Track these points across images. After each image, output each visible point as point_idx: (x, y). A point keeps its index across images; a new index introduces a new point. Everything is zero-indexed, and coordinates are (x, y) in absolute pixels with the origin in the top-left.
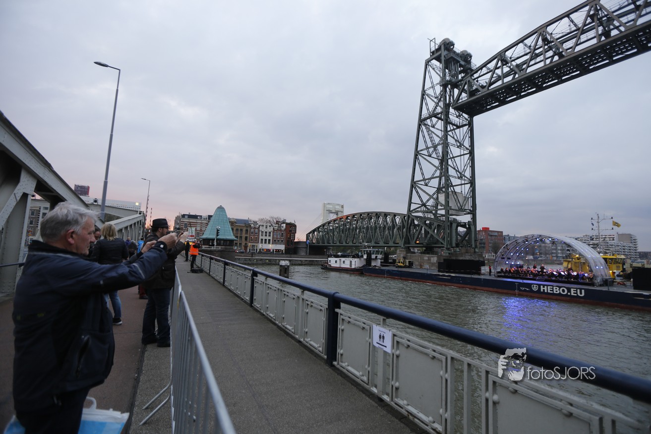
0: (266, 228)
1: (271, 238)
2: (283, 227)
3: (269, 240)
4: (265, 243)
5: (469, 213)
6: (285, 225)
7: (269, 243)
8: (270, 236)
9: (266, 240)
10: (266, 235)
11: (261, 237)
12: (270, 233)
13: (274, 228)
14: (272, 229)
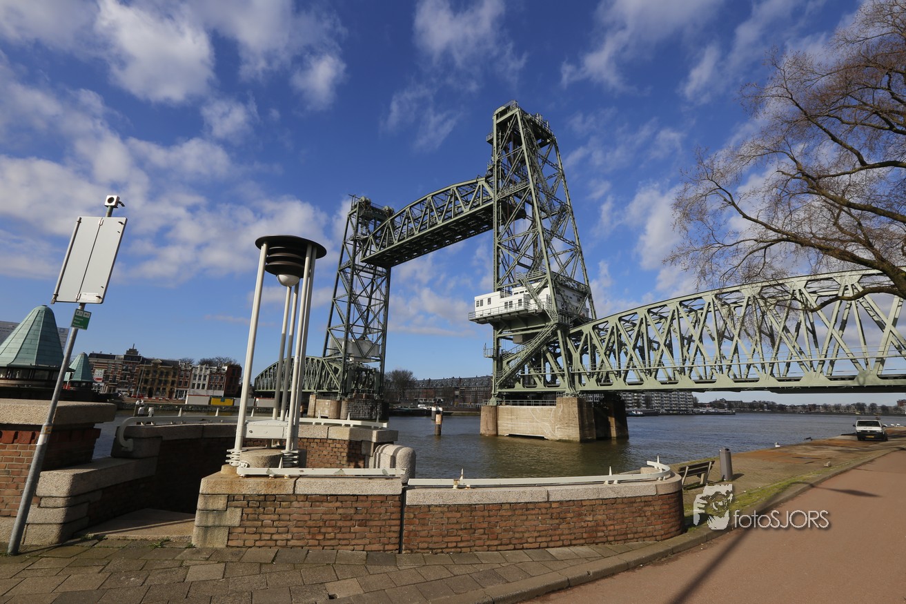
0: (201, 370)
1: (206, 383)
2: (224, 370)
3: (204, 385)
4: (198, 388)
5: (377, 360)
6: (226, 368)
7: (203, 388)
8: (205, 380)
9: (199, 385)
10: (200, 379)
11: (192, 381)
12: (205, 376)
13: (211, 371)
14: (208, 372)
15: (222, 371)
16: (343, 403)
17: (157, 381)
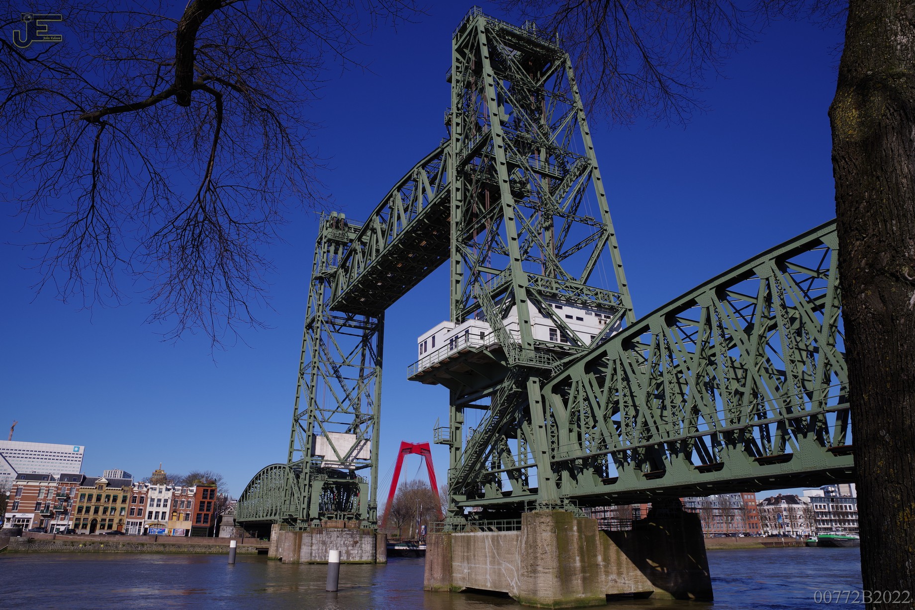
0: (160, 492)
1: (167, 510)
2: (192, 491)
3: (162, 515)
4: (156, 518)
6: (194, 488)
7: (163, 518)
9: (156, 515)
10: (158, 505)
11: (149, 509)
12: (166, 501)
13: (173, 493)
14: (170, 494)
15: (189, 493)
16: (305, 535)
17: (101, 510)
